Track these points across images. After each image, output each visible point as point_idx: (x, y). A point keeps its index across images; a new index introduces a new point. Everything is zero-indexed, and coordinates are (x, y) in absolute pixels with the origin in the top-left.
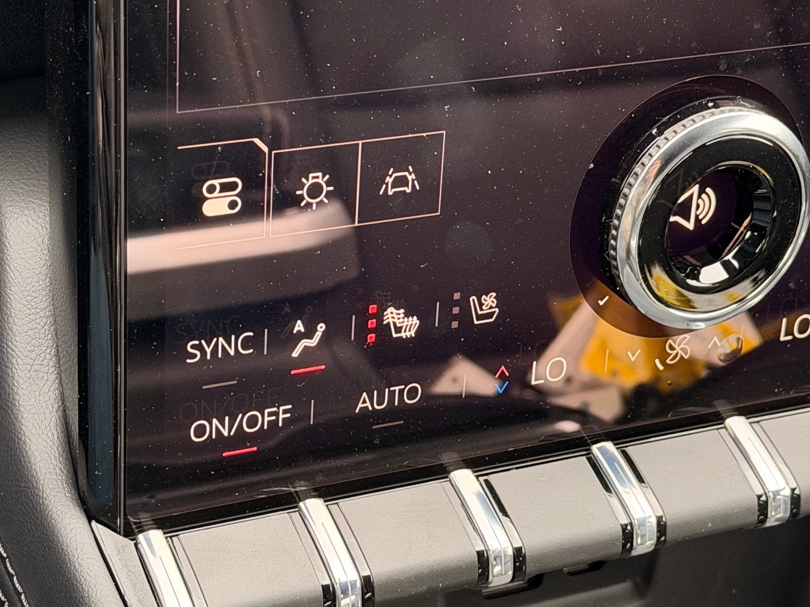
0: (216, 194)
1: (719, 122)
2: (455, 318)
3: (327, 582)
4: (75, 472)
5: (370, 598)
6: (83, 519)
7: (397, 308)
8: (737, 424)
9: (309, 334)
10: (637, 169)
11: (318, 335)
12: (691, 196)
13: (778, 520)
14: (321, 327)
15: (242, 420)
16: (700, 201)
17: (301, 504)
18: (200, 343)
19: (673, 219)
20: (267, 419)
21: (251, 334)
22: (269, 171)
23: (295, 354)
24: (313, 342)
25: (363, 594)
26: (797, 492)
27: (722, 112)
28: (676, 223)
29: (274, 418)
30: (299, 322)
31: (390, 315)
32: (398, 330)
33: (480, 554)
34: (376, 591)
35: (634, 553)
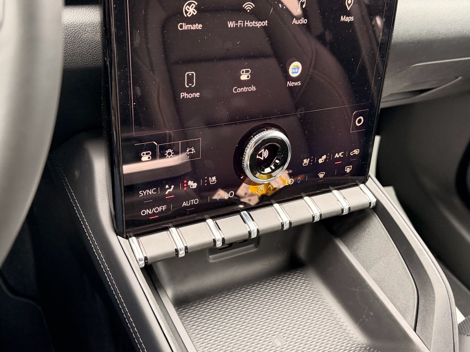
0: (145, 155)
1: (267, 134)
2: (206, 183)
3: (176, 248)
4: (113, 224)
5: (187, 251)
6: (115, 235)
7: (191, 181)
8: (276, 205)
9: (170, 188)
10: (248, 146)
11: (172, 188)
12: (262, 151)
13: (286, 228)
14: (173, 186)
15: (154, 209)
16: (264, 153)
17: (170, 229)
18: (143, 192)
19: (258, 157)
20: (160, 209)
21: (155, 189)
22: (158, 150)
23: (167, 193)
24: (171, 190)
25: (185, 250)
26: (291, 221)
27: (268, 132)
28: (259, 158)
29: (162, 209)
30: (167, 186)
31: (190, 183)
32: (192, 186)
33: (214, 240)
34: (188, 250)
35: (252, 238)
